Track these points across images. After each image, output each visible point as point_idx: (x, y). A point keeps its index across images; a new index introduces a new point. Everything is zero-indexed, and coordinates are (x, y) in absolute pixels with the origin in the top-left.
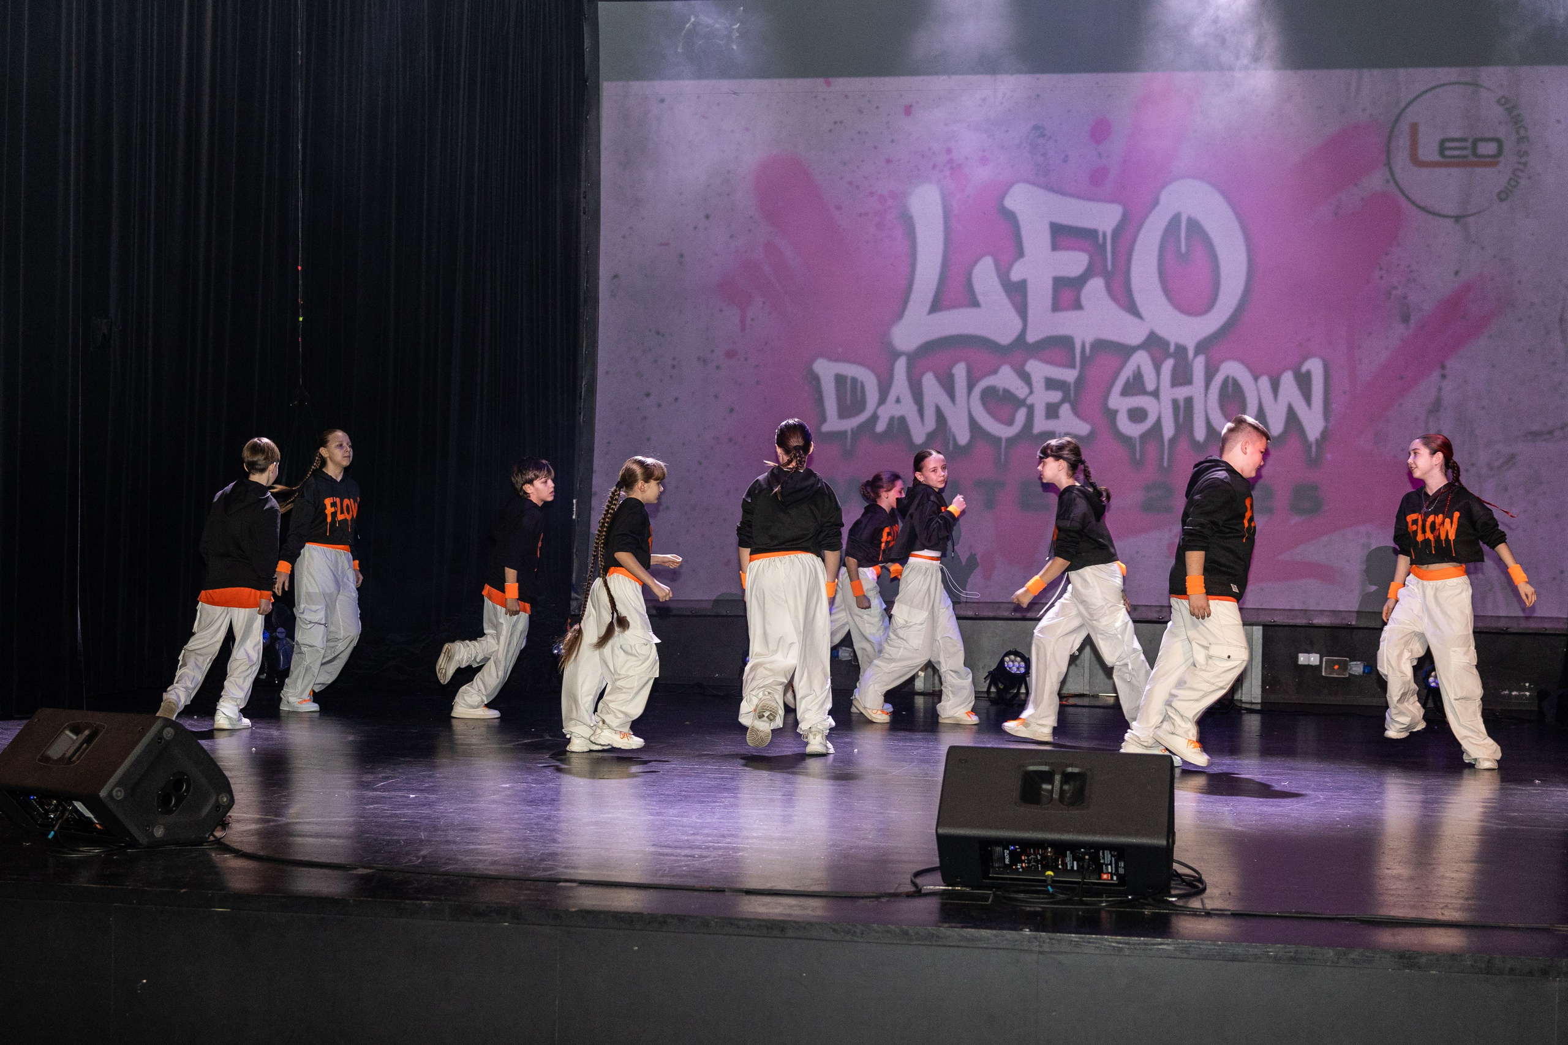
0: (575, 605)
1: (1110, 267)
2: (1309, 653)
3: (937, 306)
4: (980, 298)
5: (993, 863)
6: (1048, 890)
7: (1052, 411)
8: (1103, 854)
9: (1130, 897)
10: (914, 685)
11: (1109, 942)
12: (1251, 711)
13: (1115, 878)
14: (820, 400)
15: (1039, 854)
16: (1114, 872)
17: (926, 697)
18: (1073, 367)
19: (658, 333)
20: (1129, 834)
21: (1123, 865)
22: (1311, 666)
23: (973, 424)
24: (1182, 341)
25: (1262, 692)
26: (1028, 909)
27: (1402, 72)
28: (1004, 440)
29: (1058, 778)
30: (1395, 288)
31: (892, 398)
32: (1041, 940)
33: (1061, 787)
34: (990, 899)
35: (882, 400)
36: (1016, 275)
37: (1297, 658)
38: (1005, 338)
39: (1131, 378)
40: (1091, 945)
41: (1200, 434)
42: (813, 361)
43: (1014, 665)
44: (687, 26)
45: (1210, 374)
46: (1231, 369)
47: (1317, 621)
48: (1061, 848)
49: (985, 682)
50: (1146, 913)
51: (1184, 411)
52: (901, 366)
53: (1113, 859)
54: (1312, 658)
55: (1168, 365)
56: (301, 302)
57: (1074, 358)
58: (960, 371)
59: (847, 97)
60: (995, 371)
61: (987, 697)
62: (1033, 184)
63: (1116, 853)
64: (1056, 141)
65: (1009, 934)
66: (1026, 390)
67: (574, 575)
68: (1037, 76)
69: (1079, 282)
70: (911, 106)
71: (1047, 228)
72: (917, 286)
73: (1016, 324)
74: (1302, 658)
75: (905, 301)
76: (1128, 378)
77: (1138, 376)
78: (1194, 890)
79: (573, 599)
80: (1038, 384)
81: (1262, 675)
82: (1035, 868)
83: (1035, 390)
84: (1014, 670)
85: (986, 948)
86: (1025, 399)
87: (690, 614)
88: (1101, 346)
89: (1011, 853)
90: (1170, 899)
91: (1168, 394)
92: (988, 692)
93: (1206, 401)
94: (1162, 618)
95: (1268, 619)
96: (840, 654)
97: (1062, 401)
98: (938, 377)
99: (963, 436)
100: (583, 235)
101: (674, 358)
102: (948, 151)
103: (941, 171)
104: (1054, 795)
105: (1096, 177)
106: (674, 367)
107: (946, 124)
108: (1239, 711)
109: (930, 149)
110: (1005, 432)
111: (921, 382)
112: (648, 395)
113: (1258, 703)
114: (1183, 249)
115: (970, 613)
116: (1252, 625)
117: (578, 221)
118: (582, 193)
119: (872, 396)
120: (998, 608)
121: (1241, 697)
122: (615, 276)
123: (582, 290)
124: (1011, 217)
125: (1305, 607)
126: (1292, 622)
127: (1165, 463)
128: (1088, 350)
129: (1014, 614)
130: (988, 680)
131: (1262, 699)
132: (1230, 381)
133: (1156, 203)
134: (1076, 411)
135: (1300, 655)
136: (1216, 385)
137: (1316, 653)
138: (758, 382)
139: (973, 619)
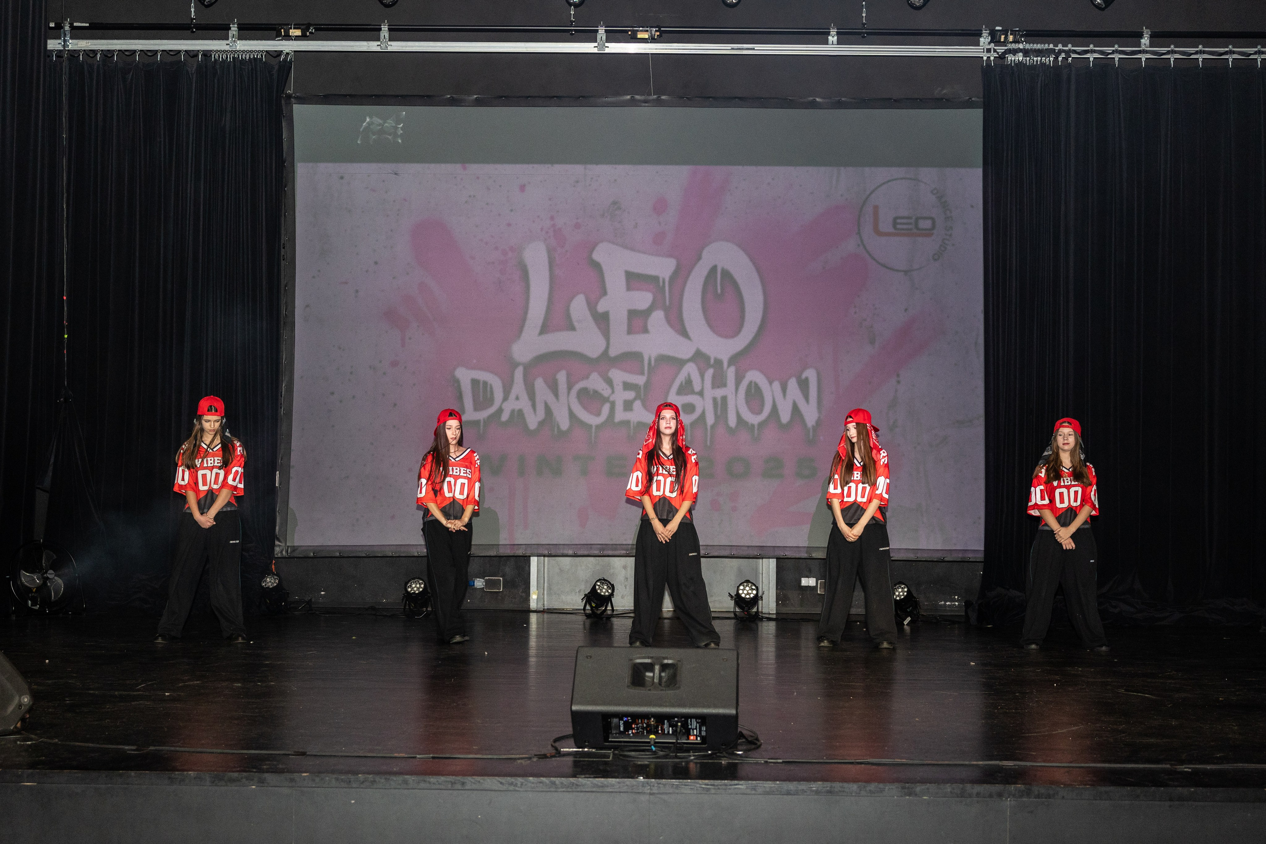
1: (667, 303)
2: (809, 578)
3: (545, 329)
4: (576, 324)
5: (611, 730)
6: (652, 749)
7: (628, 406)
8: (691, 721)
9: (710, 752)
10: (530, 605)
11: (700, 784)
12: (769, 619)
13: (699, 738)
14: (460, 397)
15: (645, 723)
16: (698, 734)
17: (539, 615)
18: (642, 373)
19: (340, 348)
20: (709, 707)
21: (705, 729)
22: (810, 587)
23: (572, 415)
24: (719, 357)
25: (777, 605)
26: (639, 763)
27: (867, 169)
28: (594, 426)
29: (657, 668)
30: (865, 320)
31: (512, 396)
32: (652, 784)
33: (660, 674)
34: (611, 757)
35: (505, 399)
36: (601, 307)
37: (800, 581)
38: (594, 354)
39: (684, 383)
40: (687, 787)
41: (732, 421)
42: (455, 369)
43: (603, 590)
44: (364, 124)
45: (739, 380)
46: (754, 376)
47: (814, 555)
48: (661, 718)
49: (582, 602)
50: (723, 763)
51: (721, 406)
52: (519, 373)
53: (698, 725)
54: (811, 582)
55: (710, 372)
56: (66, 323)
57: (643, 368)
58: (562, 377)
59: (478, 178)
60: (587, 377)
61: (584, 614)
62: (613, 243)
63: (700, 721)
64: (629, 213)
65: (628, 781)
66: (609, 391)
68: (614, 166)
69: (647, 313)
70: (524, 186)
71: (623, 274)
72: (529, 316)
73: (601, 343)
74: (803, 581)
75: (522, 326)
76: (682, 382)
77: (689, 381)
78: (753, 746)
79: (276, 545)
80: (619, 387)
81: (777, 594)
82: (642, 733)
83: (615, 390)
84: (603, 593)
85: (612, 792)
86: (609, 398)
87: (365, 555)
88: (663, 359)
89: (625, 723)
90: (738, 753)
91: (709, 393)
92: (584, 609)
93: (736, 400)
94: (709, 554)
95: (781, 554)
96: (475, 584)
97: (635, 399)
98: (546, 382)
99: (564, 423)
100: (282, 276)
101: (352, 367)
102: (552, 218)
103: (547, 232)
104: (655, 680)
105: (658, 238)
106: (351, 373)
107: (550, 199)
108: (761, 619)
109: (538, 217)
110: (594, 421)
111: (534, 384)
112: (332, 393)
113: (773, 614)
114: (719, 291)
115: (570, 552)
116: (769, 558)
117: (279, 265)
118: (282, 244)
119: (498, 395)
120: (591, 548)
121: (762, 609)
122: (307, 306)
123: (282, 316)
124: (597, 266)
125: (806, 545)
126: (798, 556)
127: (708, 443)
128: (653, 362)
129: (602, 552)
130: (584, 600)
131: (777, 610)
132: (753, 384)
133: (699, 258)
134: (645, 406)
135: (802, 579)
136: (743, 388)
137: (813, 577)
138: (414, 384)
139: (572, 557)
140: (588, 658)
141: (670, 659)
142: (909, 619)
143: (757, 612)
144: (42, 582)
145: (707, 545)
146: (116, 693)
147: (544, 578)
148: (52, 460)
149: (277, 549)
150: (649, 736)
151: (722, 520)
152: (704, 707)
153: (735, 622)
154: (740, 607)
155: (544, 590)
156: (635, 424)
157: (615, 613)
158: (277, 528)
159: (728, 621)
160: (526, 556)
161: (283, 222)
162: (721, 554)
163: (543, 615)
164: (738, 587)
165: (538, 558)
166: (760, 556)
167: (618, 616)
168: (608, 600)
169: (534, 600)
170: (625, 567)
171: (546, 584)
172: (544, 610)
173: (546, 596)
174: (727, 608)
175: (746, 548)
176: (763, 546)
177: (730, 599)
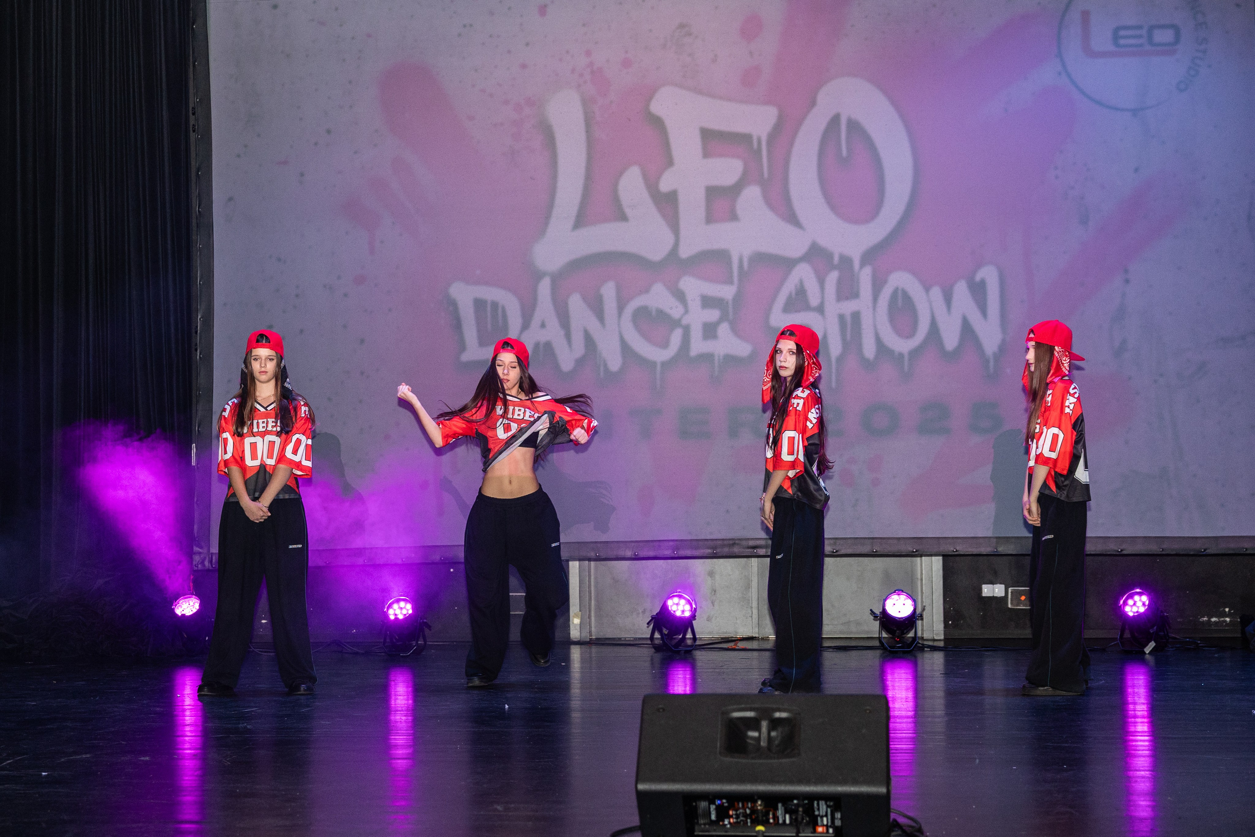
0: (198, 560)
1: (766, 175)
2: (994, 584)
3: (581, 221)
4: (628, 211)
7: (710, 331)
10: (570, 633)
12: (934, 649)
14: (457, 325)
17: (583, 646)
18: (730, 282)
19: (279, 260)
22: (996, 597)
23: (626, 349)
24: (847, 252)
25: (945, 627)
28: (659, 364)
30: (1072, 188)
31: (536, 322)
35: (525, 326)
36: (665, 186)
37: (980, 590)
38: (657, 255)
39: (794, 294)
41: (869, 350)
42: (448, 284)
43: (679, 607)
45: (878, 286)
46: (900, 280)
47: (1002, 549)
49: (648, 627)
51: (851, 327)
52: (544, 288)
54: (997, 590)
55: (833, 277)
57: (731, 273)
58: (609, 291)
60: (647, 290)
61: (651, 645)
62: (681, 87)
64: (703, 40)
66: (681, 310)
67: (196, 527)
69: (736, 189)
70: (545, 6)
71: (697, 133)
72: (558, 200)
73: (668, 239)
74: (986, 590)
75: (547, 216)
76: (791, 294)
77: (801, 291)
79: (195, 554)
80: (694, 304)
81: (944, 609)
83: (690, 309)
84: (678, 614)
86: (680, 320)
88: (761, 259)
91: (833, 308)
92: (652, 638)
93: (874, 316)
94: (836, 552)
95: (950, 548)
97: (721, 320)
98: (584, 299)
99: (615, 363)
100: (193, 155)
101: (298, 287)
102: (588, 53)
103: (581, 75)
104: (762, 744)
105: (749, 77)
106: (297, 296)
107: (584, 25)
108: (922, 649)
109: (567, 52)
110: (659, 355)
111: (566, 304)
113: (940, 640)
114: (844, 152)
115: (629, 554)
116: (931, 555)
117: (187, 138)
118: (191, 109)
119: (515, 322)
120: (660, 546)
121: (922, 634)
122: (230, 199)
123: (194, 215)
124: (658, 123)
125: (989, 534)
126: (975, 551)
127: (834, 384)
128: (746, 264)
129: (675, 552)
130: (651, 624)
131: (945, 634)
132: (900, 292)
133: (813, 103)
134: (735, 331)
135: (984, 586)
136: (884, 298)
137: (1001, 583)
138: (390, 310)
139: (631, 560)
140: (659, 711)
141: (784, 710)
142: (1152, 645)
145: (836, 539)
147: (590, 592)
149: (197, 558)
150: (755, 828)
151: (857, 500)
152: (837, 782)
153: (883, 653)
154: (888, 631)
155: (590, 611)
156: (721, 358)
157: (698, 643)
159: (870, 654)
161: (191, 75)
162: (859, 552)
163: (591, 649)
164: (885, 600)
165: (582, 562)
166: (917, 553)
167: (702, 647)
168: (687, 623)
169: (576, 624)
170: (711, 574)
171: (593, 602)
172: (591, 639)
173: (593, 618)
174: (868, 632)
175: (895, 541)
176: (921, 538)
177: (873, 618)
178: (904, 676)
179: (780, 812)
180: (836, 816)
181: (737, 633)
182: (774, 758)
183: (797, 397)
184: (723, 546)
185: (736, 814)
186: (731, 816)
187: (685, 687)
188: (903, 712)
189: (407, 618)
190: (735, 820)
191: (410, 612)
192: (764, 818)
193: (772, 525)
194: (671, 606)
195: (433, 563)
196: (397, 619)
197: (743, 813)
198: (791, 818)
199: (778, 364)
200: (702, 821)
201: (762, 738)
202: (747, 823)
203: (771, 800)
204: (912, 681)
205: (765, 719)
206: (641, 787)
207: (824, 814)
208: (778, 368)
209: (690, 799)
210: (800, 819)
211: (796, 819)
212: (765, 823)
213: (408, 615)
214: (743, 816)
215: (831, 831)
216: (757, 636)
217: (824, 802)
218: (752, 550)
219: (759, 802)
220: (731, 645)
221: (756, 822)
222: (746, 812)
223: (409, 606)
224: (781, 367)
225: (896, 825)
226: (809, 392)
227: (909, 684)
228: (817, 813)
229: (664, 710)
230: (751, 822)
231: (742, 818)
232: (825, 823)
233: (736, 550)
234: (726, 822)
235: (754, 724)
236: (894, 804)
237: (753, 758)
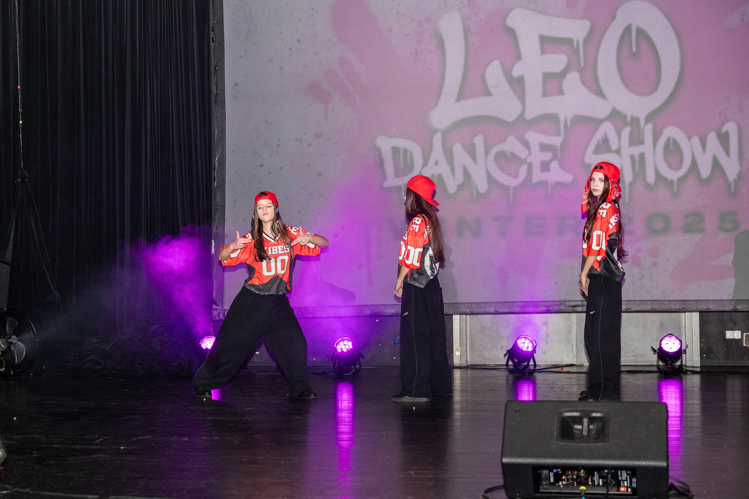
0: (215, 314)
1: (582, 64)
2: (733, 330)
3: (460, 97)
4: (492, 90)
7: (545, 166)
10: (454, 361)
12: (694, 373)
14: (381, 165)
17: (462, 370)
18: (559, 135)
22: (735, 339)
23: (490, 178)
24: (636, 114)
25: (701, 358)
28: (512, 189)
31: (432, 161)
35: (425, 163)
36: (516, 72)
37: (725, 335)
38: (510, 116)
39: (600, 141)
41: (651, 178)
42: (375, 138)
43: (525, 345)
45: (656, 136)
46: (672, 132)
47: (739, 307)
49: (504, 358)
51: (639, 163)
52: (437, 139)
54: (736, 334)
55: (627, 130)
56: (20, 110)
57: (559, 129)
58: (479, 141)
60: (504, 141)
61: (507, 369)
62: (526, 8)
66: (526, 152)
69: (562, 75)
71: (537, 39)
72: (446, 83)
73: (519, 107)
74: (728, 334)
75: (439, 94)
76: (598, 141)
77: (606, 140)
79: (214, 309)
80: (535, 148)
81: (700, 347)
83: (532, 152)
84: (524, 349)
86: (525, 159)
88: (579, 119)
91: (627, 151)
92: (507, 365)
93: (654, 155)
94: (629, 309)
95: (704, 307)
97: (552, 159)
98: (463, 147)
99: (483, 186)
100: (212, 57)
101: (279, 140)
103: (461, 2)
104: (584, 433)
106: (279, 146)
108: (686, 373)
110: (512, 182)
111: (452, 149)
112: (262, 166)
113: (697, 367)
114: (634, 50)
115: (492, 310)
116: (692, 312)
117: (209, 46)
118: (211, 28)
119: (418, 161)
120: (512, 305)
121: (686, 363)
122: (236, 84)
123: (213, 95)
124: (511, 33)
125: (731, 298)
126: (721, 309)
127: (628, 201)
128: (569, 123)
129: (522, 310)
130: (507, 356)
131: (701, 363)
132: (671, 140)
133: (614, 18)
134: (562, 166)
135: (727, 332)
136: (661, 144)
137: (738, 330)
138: (338, 154)
139: (493, 314)
140: (516, 412)
141: (598, 412)
143: (681, 366)
144: (6, 347)
145: (629, 300)
146: (77, 447)
147: (466, 335)
148: (12, 236)
149: (215, 313)
151: (643, 276)
152: (634, 459)
153: (660, 375)
154: (663, 361)
155: (466, 347)
156: (553, 183)
157: (537, 368)
158: (214, 293)
159: (651, 375)
160: (449, 315)
161: (211, 6)
162: (643, 309)
163: (467, 371)
164: (661, 341)
165: (461, 316)
166: (682, 310)
167: (540, 371)
168: (530, 355)
169: (457, 356)
170: (546, 323)
171: (468, 342)
172: (467, 365)
173: (468, 352)
174: (650, 362)
175: (668, 302)
176: (685, 300)
177: (653, 352)
178: (673, 390)
179: (596, 478)
180: (633, 481)
181: (562, 361)
182: (592, 443)
183: (603, 208)
184: (554, 305)
185: (567, 479)
186: (564, 480)
187: (530, 396)
188: (673, 414)
189: (349, 351)
190: (566, 483)
191: (351, 347)
192: (585, 481)
193: (587, 292)
194: (520, 344)
195: (365, 316)
196: (342, 351)
197: (571, 478)
198: (603, 481)
199: (592, 187)
200: (544, 483)
201: (584, 430)
202: (574, 484)
203: (590, 470)
204: (679, 393)
205: (586, 418)
206: (505, 460)
207: (625, 479)
208: (592, 190)
209: (537, 468)
210: (609, 482)
211: (606, 482)
212: (586, 484)
213: (349, 349)
214: (572, 480)
215: (629, 490)
216: (576, 363)
217: (625, 472)
218: (573, 308)
219: (582, 471)
220: (559, 369)
221: (580, 484)
222: (573, 477)
223: (350, 344)
224: (594, 190)
225: (672, 487)
226: (611, 205)
227: (678, 395)
228: (620, 478)
229: (519, 411)
230: (577, 484)
231: (570, 481)
232: (626, 485)
233: (562, 308)
234: (560, 483)
235: (578, 420)
236: (671, 473)
237: (578, 443)
